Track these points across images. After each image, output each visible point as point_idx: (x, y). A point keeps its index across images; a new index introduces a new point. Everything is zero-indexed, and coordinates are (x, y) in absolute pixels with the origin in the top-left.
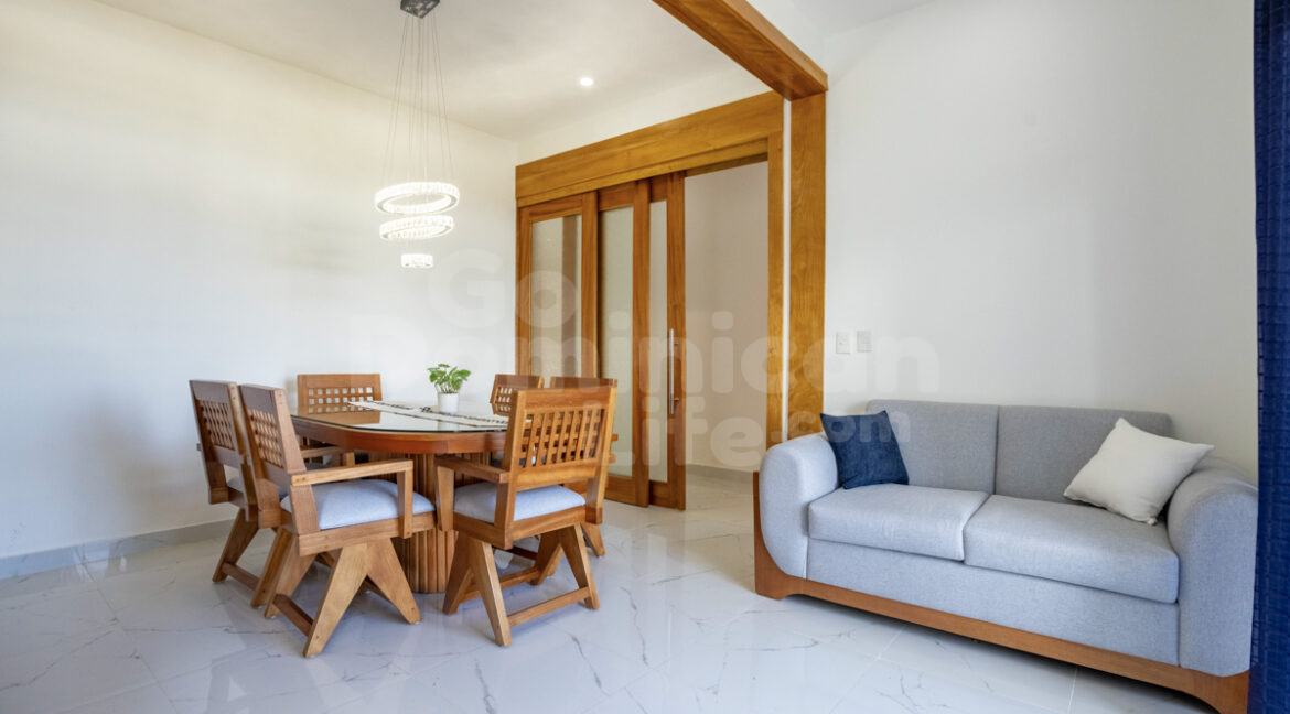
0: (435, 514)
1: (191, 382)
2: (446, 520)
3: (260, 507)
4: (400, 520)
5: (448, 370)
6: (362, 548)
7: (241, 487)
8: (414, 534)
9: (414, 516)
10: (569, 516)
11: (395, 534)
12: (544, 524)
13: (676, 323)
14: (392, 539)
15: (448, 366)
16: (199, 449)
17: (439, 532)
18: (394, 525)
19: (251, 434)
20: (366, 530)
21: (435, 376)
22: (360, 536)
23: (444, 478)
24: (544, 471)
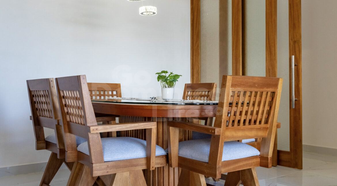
0: (167, 158)
1: (27, 81)
2: (174, 161)
3: (66, 150)
4: (148, 159)
5: (167, 75)
6: (126, 174)
7: (54, 140)
8: (155, 168)
9: (156, 157)
10: (250, 162)
11: (145, 167)
12: (237, 165)
13: (295, 52)
14: (142, 170)
15: (167, 72)
16: (31, 119)
17: (170, 168)
18: (144, 162)
19: (62, 106)
20: (128, 164)
21: (160, 77)
22: (126, 166)
23: (174, 134)
24: (239, 130)
